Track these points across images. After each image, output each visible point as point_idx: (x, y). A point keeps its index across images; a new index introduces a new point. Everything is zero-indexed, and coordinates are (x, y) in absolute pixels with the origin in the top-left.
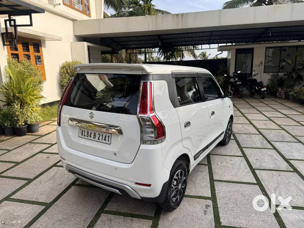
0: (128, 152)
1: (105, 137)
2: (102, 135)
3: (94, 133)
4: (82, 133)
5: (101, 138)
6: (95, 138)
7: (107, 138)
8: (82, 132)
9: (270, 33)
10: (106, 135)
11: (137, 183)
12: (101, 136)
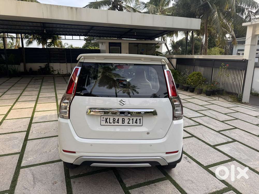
0: (161, 129)
1: (136, 120)
2: (133, 119)
3: (123, 119)
4: (106, 121)
5: (131, 122)
6: (124, 123)
7: (138, 121)
8: (106, 119)
9: (135, 33)
10: (137, 119)
11: (167, 153)
12: (131, 121)
